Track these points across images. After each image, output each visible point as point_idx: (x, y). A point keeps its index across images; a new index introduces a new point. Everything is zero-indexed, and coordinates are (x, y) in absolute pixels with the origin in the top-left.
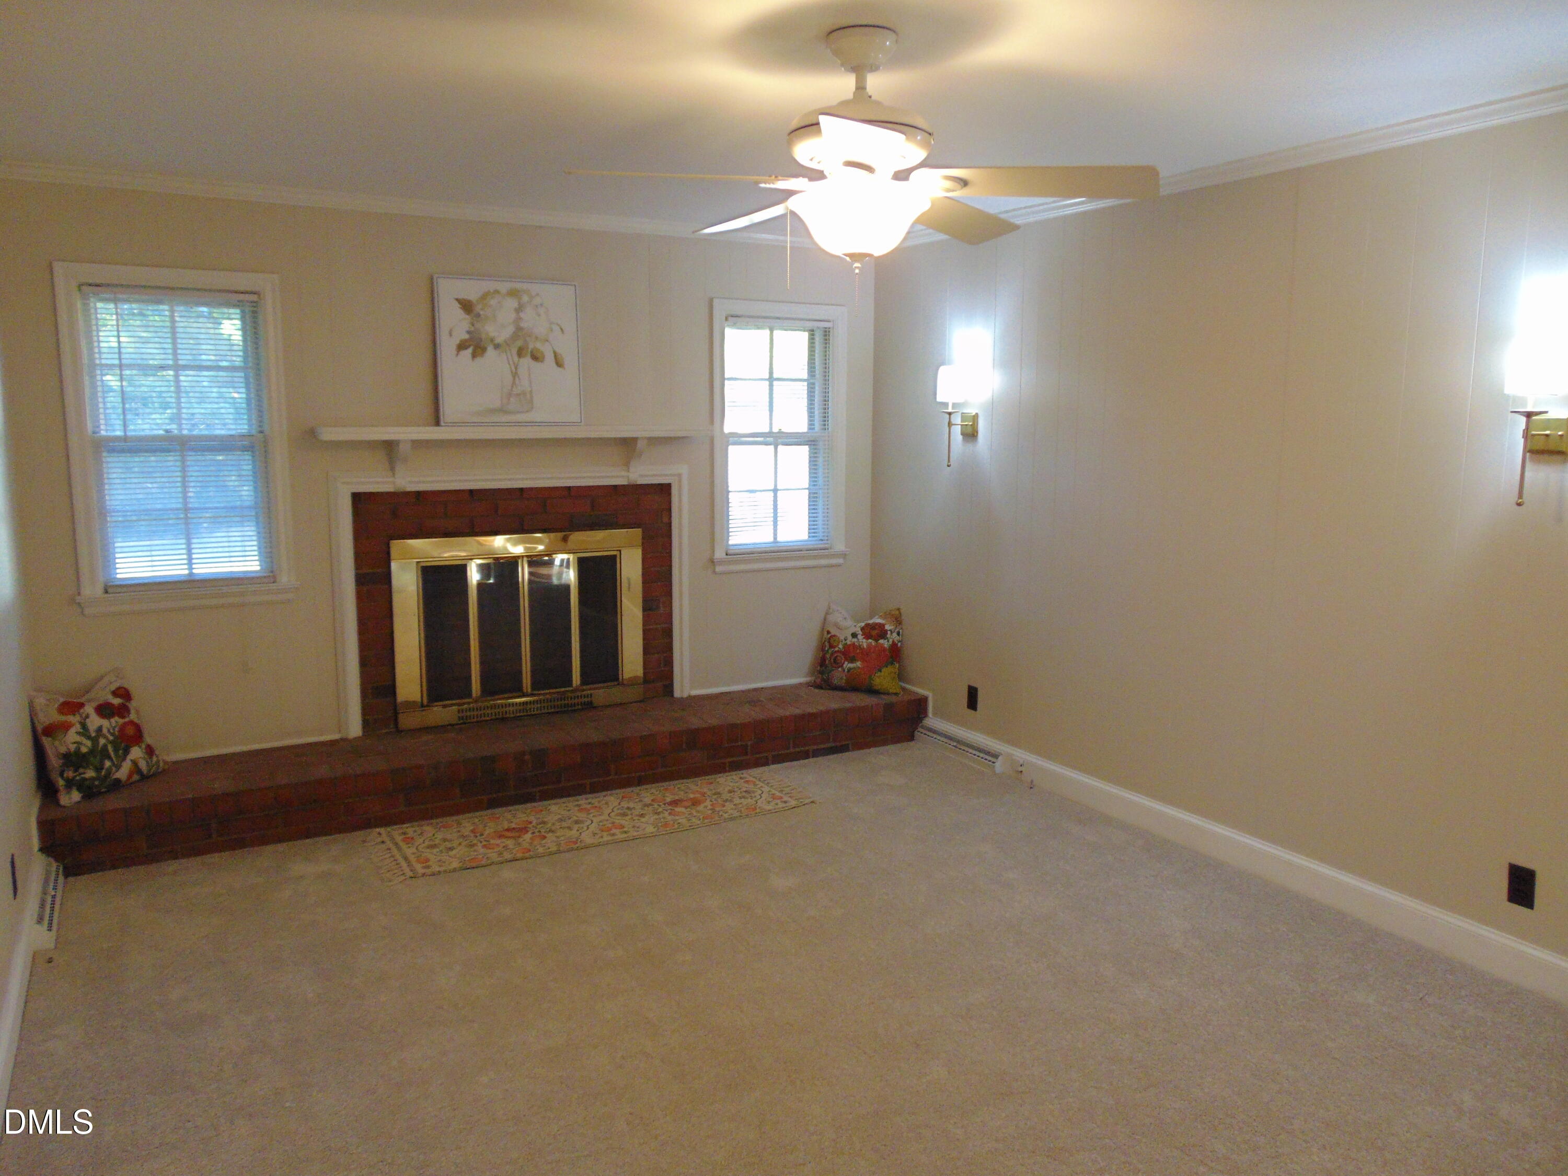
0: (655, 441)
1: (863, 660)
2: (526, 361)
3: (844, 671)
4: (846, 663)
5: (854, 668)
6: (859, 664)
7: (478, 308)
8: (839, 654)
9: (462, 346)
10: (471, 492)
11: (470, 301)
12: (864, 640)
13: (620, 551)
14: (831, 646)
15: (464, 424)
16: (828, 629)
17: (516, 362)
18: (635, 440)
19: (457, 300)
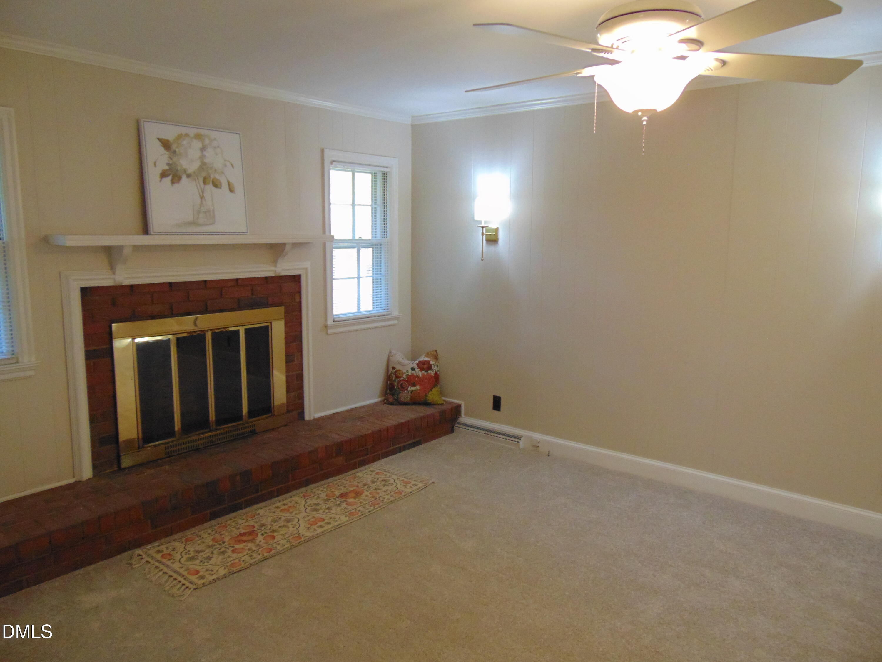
0: (296, 245)
1: (421, 385)
2: (209, 187)
3: (408, 392)
4: (410, 387)
5: (415, 390)
6: (418, 387)
7: (174, 147)
8: (404, 382)
9: (164, 175)
10: (170, 284)
11: (168, 141)
12: (420, 372)
13: (271, 322)
14: (397, 377)
15: (167, 233)
16: (392, 366)
17: (203, 188)
18: (284, 244)
19: (158, 139)
